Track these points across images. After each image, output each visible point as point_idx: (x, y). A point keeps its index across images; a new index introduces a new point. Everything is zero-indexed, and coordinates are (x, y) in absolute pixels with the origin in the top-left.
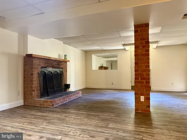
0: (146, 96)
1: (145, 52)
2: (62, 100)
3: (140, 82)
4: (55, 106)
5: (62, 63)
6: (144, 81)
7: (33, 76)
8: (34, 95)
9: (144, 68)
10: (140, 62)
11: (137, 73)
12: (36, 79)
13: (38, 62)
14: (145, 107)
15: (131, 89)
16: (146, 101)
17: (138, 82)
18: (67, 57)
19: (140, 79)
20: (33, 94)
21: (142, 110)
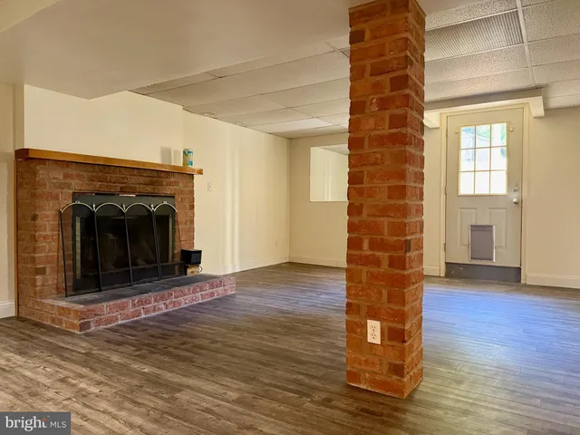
0: (390, 324)
1: (390, 128)
2: (130, 310)
3: (367, 261)
4: (93, 329)
5: (172, 179)
6: (384, 256)
7: (39, 222)
8: (43, 285)
9: (382, 198)
10: (368, 171)
11: (356, 219)
12: (49, 233)
13: (61, 177)
14: (385, 368)
15: (443, 275)
16: (389, 343)
17: (360, 257)
18: (193, 158)
19: (366, 245)
20: (39, 283)
21: (373, 382)
